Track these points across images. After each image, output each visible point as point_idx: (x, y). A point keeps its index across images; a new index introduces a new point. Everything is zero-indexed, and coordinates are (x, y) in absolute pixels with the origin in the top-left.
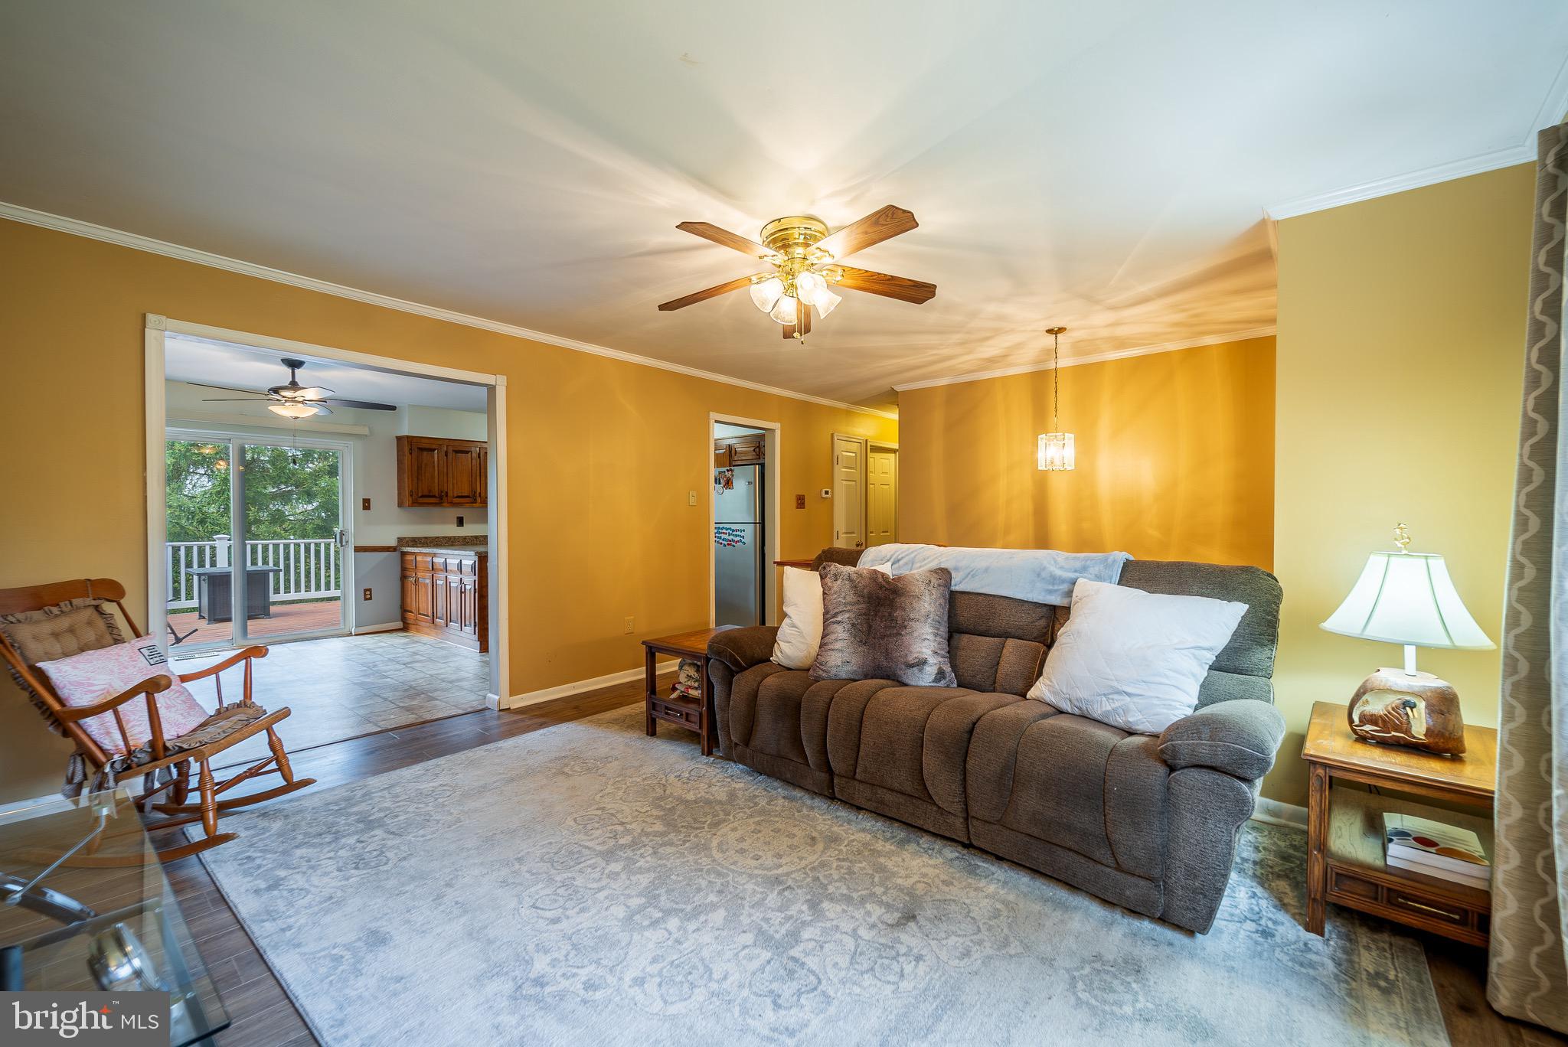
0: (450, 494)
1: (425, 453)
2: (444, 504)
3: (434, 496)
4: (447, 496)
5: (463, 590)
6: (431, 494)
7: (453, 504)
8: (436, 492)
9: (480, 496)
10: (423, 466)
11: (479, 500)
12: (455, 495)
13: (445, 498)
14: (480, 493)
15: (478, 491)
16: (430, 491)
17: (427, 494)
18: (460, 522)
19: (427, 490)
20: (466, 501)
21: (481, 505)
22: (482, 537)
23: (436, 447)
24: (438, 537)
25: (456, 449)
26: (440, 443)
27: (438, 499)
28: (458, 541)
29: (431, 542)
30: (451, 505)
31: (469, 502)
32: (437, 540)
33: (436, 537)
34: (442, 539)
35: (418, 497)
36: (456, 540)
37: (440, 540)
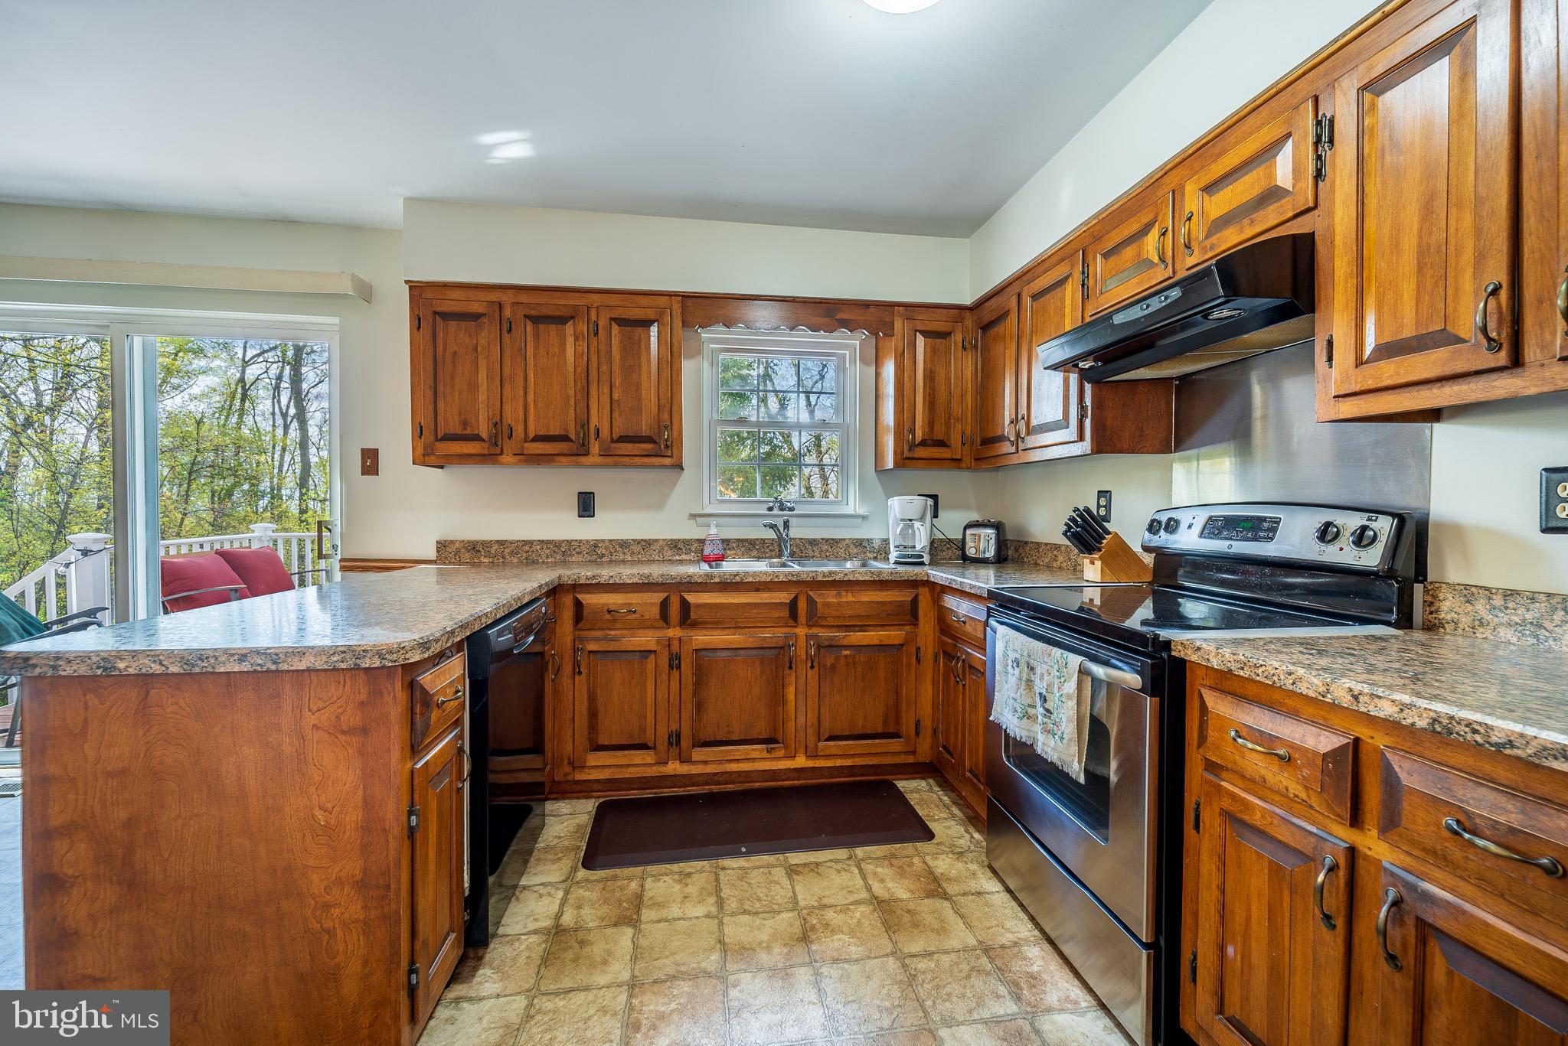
0: (519, 430)
1: (453, 325)
2: (504, 458)
3: (477, 438)
4: (510, 437)
6: (469, 431)
7: (526, 458)
8: (483, 426)
9: (598, 436)
10: (448, 359)
11: (595, 448)
12: (531, 435)
13: (505, 442)
14: (598, 429)
15: (592, 422)
16: (465, 424)
17: (458, 431)
18: (586, 505)
19: (457, 420)
20: (558, 451)
21: (601, 460)
22: (639, 543)
23: (481, 310)
24: (530, 543)
25: (533, 313)
26: (494, 297)
27: (486, 445)
28: (578, 553)
29: (512, 554)
30: (520, 461)
31: (565, 452)
32: (527, 548)
33: (526, 543)
34: (538, 547)
35: (437, 440)
36: (575, 549)
37: (534, 548)
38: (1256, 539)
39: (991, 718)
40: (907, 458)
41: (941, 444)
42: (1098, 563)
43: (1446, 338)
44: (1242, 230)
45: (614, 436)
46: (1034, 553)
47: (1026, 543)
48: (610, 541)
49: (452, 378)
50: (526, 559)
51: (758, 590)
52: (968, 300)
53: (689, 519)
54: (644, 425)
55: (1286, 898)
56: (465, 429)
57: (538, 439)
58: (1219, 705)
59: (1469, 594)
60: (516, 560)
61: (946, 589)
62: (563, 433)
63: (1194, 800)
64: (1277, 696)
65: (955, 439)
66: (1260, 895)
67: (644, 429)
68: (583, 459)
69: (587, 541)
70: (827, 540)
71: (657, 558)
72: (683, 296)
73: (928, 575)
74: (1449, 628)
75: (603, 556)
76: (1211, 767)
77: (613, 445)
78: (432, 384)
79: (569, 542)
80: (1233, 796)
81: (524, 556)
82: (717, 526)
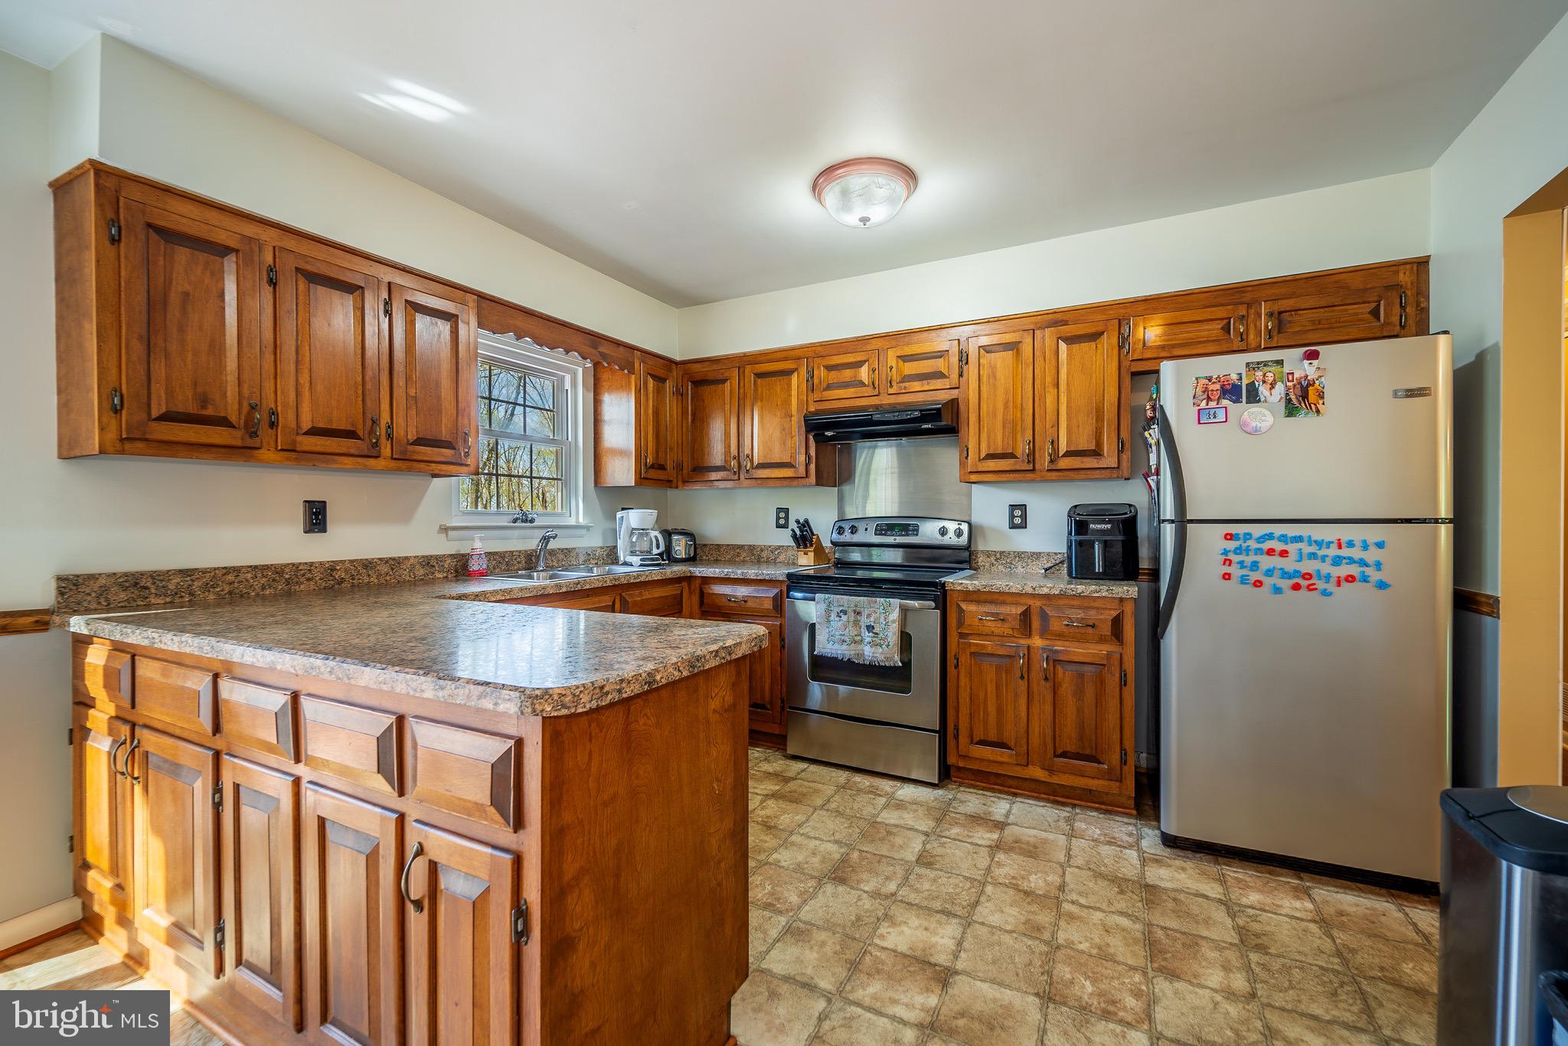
0: (287, 418)
1: (182, 254)
2: (263, 453)
3: (224, 422)
4: (273, 425)
5: (417, 888)
6: (209, 411)
7: (295, 455)
8: (231, 406)
9: (389, 436)
10: (174, 299)
11: (386, 450)
12: (306, 425)
13: (265, 432)
14: (390, 427)
15: (385, 418)
16: (204, 401)
17: (192, 408)
18: (316, 517)
19: (190, 393)
20: (344, 450)
21: (393, 464)
22: (387, 562)
23: (232, 244)
24: (237, 570)
25: (309, 268)
26: (250, 230)
27: (239, 434)
28: (309, 580)
29: (206, 587)
30: (288, 459)
31: (353, 451)
32: (231, 577)
33: (228, 570)
34: (249, 576)
35: (150, 419)
36: (304, 575)
37: (242, 577)
38: (908, 535)
39: (815, 653)
40: (644, 478)
41: (662, 467)
42: (812, 555)
43: (1012, 456)
44: (923, 385)
45: (409, 437)
46: (714, 553)
47: (705, 545)
48: (351, 561)
49: (181, 329)
50: (230, 593)
51: (588, 596)
52: (678, 358)
53: (439, 532)
54: (443, 428)
55: (1004, 676)
56: (204, 407)
57: (314, 432)
58: (969, 608)
59: (988, 554)
60: (212, 597)
61: (706, 580)
62: (349, 428)
63: (953, 654)
64: (995, 597)
65: (669, 466)
66: (991, 681)
67: (444, 432)
68: (372, 462)
69: (321, 563)
70: (562, 550)
71: (407, 578)
72: (479, 296)
73: (690, 572)
74: (982, 568)
75: (342, 580)
76: (962, 635)
77: (410, 448)
78: (144, 333)
79: (296, 567)
80: (977, 645)
81: (227, 590)
82: (481, 539)
